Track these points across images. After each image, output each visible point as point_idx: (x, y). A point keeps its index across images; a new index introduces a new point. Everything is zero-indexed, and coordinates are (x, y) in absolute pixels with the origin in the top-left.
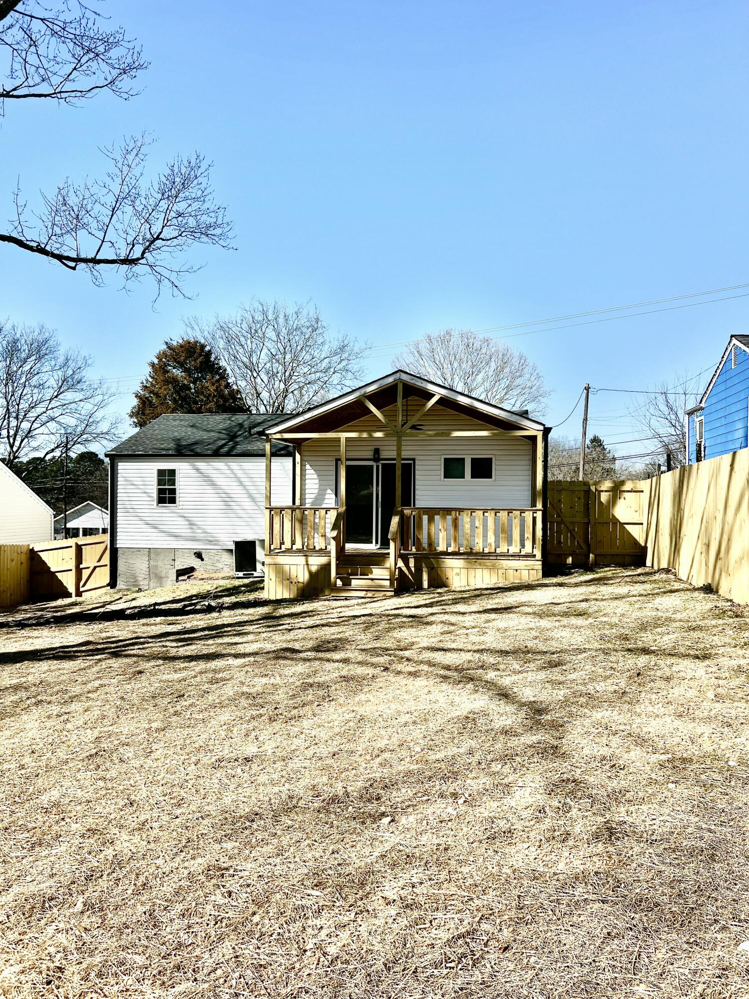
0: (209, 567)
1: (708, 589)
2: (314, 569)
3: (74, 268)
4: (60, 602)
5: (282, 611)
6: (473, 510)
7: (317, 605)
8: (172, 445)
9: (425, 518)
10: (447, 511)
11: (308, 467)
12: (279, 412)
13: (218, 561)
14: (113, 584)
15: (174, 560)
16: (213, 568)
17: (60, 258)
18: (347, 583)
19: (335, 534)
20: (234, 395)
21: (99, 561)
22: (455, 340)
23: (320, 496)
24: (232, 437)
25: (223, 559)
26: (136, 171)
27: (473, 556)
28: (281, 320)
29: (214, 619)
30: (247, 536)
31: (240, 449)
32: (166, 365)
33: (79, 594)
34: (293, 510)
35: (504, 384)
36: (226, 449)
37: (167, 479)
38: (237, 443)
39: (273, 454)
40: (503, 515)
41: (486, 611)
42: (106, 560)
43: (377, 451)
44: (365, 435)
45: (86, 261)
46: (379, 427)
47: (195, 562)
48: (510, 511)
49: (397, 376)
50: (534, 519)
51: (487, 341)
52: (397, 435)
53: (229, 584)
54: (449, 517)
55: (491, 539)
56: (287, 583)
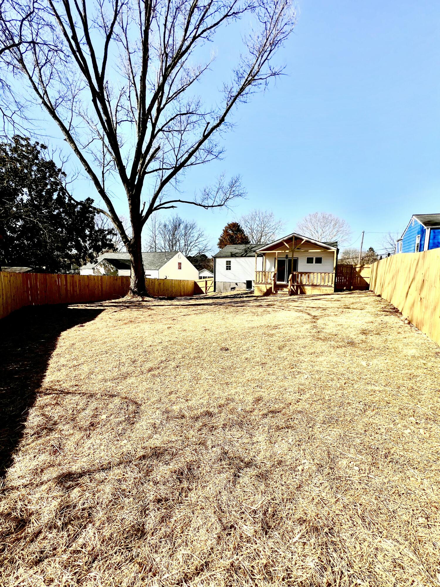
1: (379, 296)
2: (268, 288)
3: (207, 209)
4: (202, 295)
5: (259, 298)
6: (314, 273)
7: (268, 297)
8: (230, 254)
9: (300, 275)
10: (306, 273)
11: (267, 260)
12: (259, 243)
14: (215, 291)
15: (230, 285)
16: (240, 287)
17: (204, 206)
18: (276, 292)
19: (273, 279)
20: (246, 238)
21: (211, 285)
22: (319, 215)
23: (270, 269)
24: (246, 251)
25: (243, 285)
26: (223, 181)
27: (313, 285)
28: (261, 214)
29: (242, 299)
30: (249, 279)
31: (248, 255)
32: (227, 230)
33: (206, 293)
34: (262, 272)
35: (336, 230)
36: (244, 255)
37: (228, 263)
38: (247, 253)
39: (257, 256)
40: (323, 274)
41: (313, 300)
42: (213, 284)
43: (287, 256)
44: (283, 251)
45: (210, 206)
46: (288, 249)
47: (236, 286)
48: (325, 273)
49: (293, 235)
50: (333, 276)
51: (331, 215)
52: (293, 251)
53: (245, 292)
54: (307, 275)
55: (319, 281)
56: (260, 292)
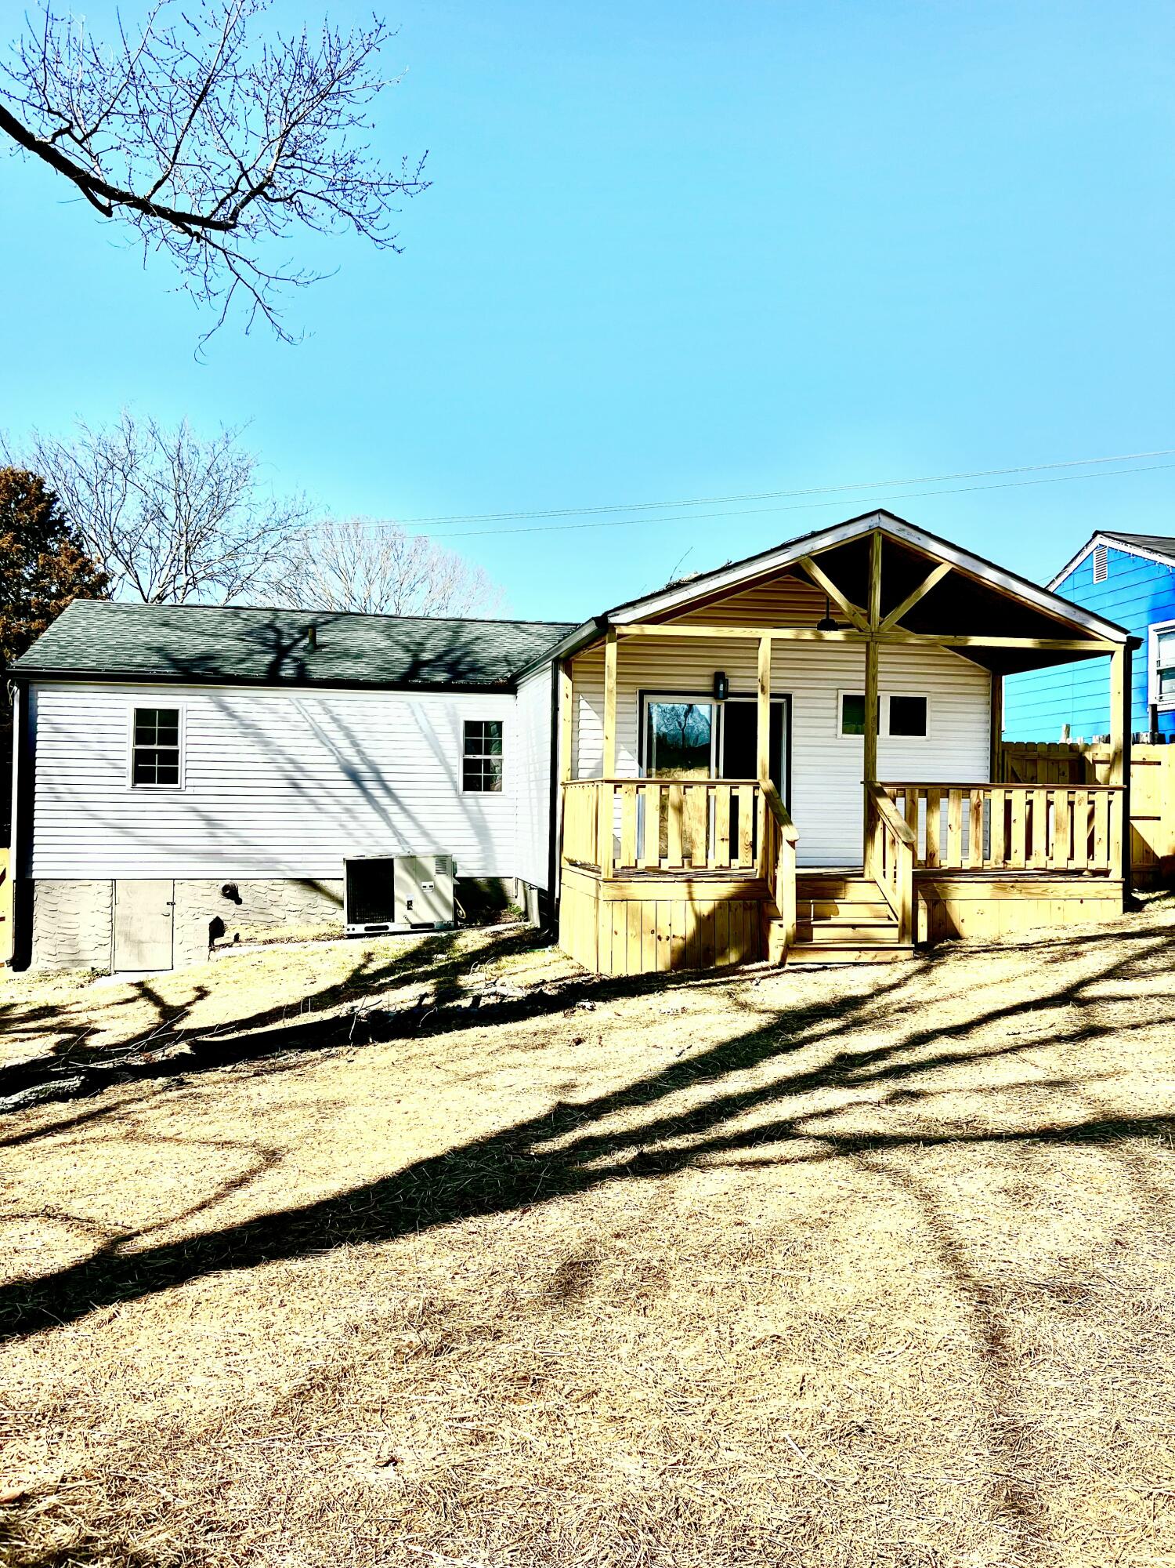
0: (252, 917)
3: (108, 211)
13: (274, 903)
15: (173, 904)
16: (262, 918)
17: (89, 184)
24: (279, 649)
25: (285, 899)
27: (1008, 875)
37: (157, 729)
40: (1059, 798)
45: (131, 201)
47: (221, 908)
52: (871, 639)
55: (1038, 842)
56: (649, 938)
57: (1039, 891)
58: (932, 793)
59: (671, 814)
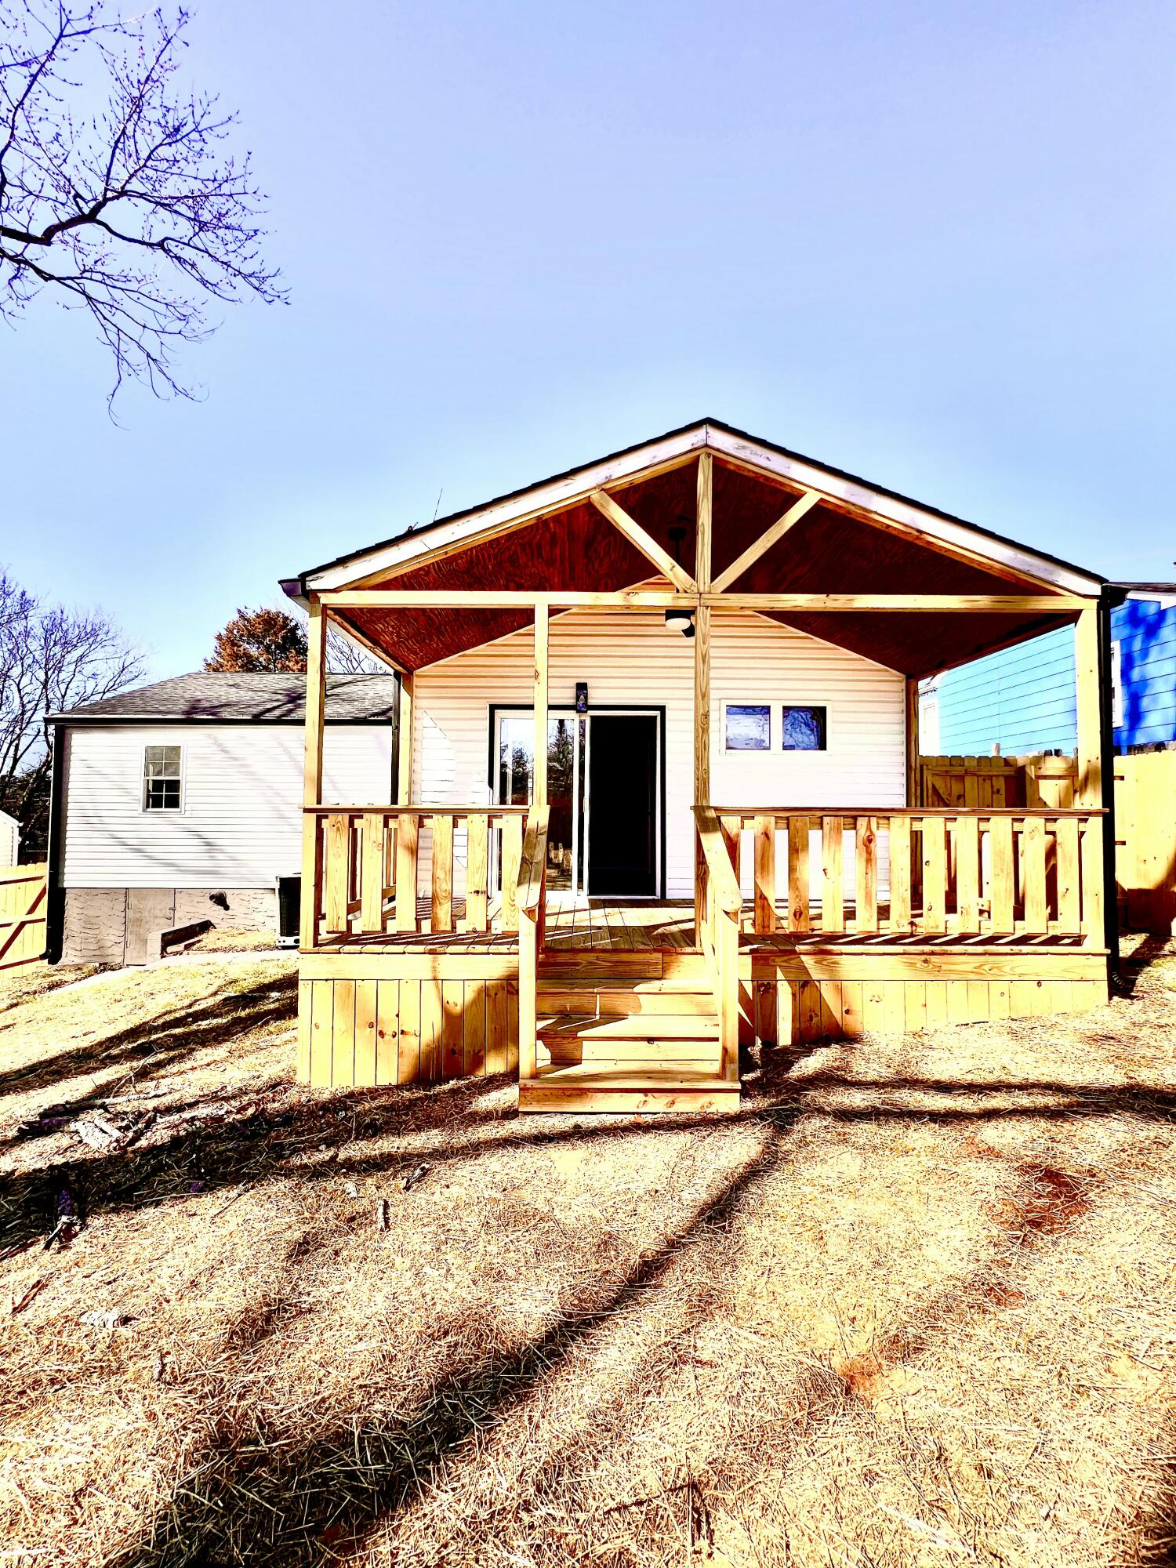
0: (237, 921)
2: (459, 997)
9: (780, 837)
13: (256, 910)
14: (53, 953)
15: (174, 909)
16: (245, 921)
21: (32, 910)
25: (265, 906)
27: (919, 945)
32: (236, 638)
37: (164, 760)
40: (999, 828)
42: (42, 911)
47: (212, 913)
56: (366, 1035)
57: (969, 968)
58: (798, 822)
59: (403, 859)
